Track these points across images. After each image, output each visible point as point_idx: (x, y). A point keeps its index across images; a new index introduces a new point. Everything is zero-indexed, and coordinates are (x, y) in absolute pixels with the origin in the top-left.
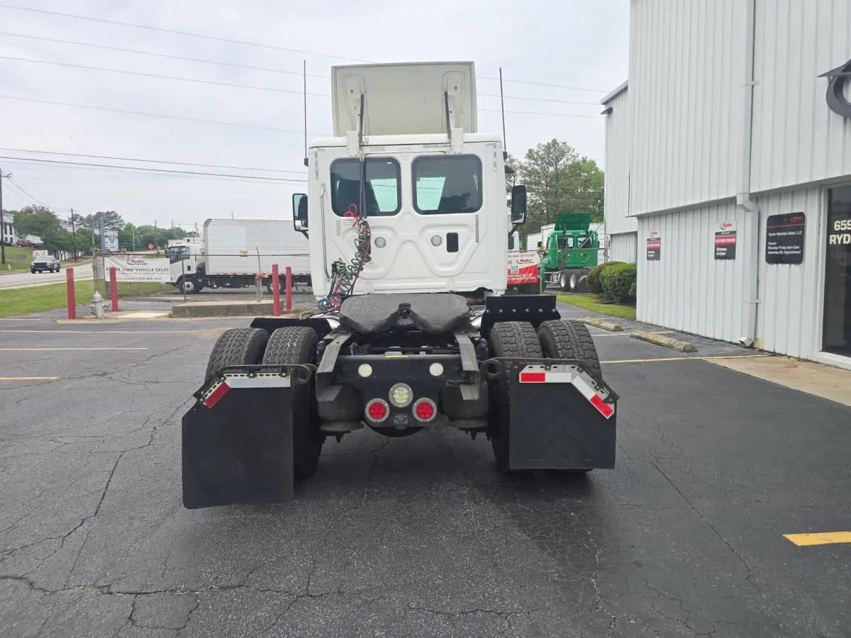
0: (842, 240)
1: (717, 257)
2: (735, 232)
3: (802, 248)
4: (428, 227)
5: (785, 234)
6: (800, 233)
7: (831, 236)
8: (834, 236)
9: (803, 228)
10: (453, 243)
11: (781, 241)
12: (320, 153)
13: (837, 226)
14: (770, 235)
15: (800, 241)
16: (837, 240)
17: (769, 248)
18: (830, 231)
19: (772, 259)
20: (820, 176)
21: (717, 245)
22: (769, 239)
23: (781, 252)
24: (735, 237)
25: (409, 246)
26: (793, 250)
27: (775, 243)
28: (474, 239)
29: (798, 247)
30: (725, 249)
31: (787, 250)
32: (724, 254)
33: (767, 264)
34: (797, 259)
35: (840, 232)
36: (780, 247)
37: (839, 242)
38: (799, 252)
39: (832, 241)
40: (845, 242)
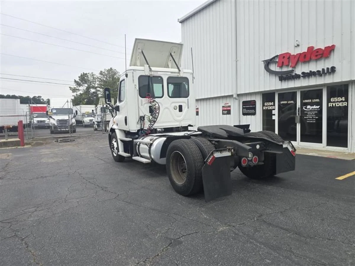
0: (268, 108)
1: (223, 114)
2: (230, 106)
3: (255, 110)
4: (173, 102)
5: (249, 106)
6: (254, 106)
7: (264, 107)
8: (265, 107)
9: (255, 105)
10: (181, 109)
11: (247, 109)
12: (134, 72)
13: (266, 104)
14: (244, 107)
15: (254, 109)
16: (266, 108)
17: (244, 111)
18: (263, 105)
19: (244, 114)
20: (262, 89)
21: (223, 110)
22: (243, 108)
23: (248, 112)
24: (230, 108)
25: (167, 110)
26: (252, 111)
27: (245, 109)
28: (187, 107)
29: (253, 110)
30: (226, 111)
31: (250, 111)
32: (226, 113)
33: (243, 116)
34: (254, 114)
35: (267, 106)
36: (247, 110)
37: (267, 109)
38: (254, 112)
39: (264, 108)
40: (269, 109)
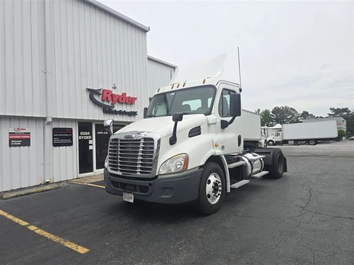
0: (84, 138)
2: (29, 133)
3: (72, 140)
5: (63, 135)
6: (71, 135)
11: (60, 138)
13: (81, 133)
14: (54, 135)
15: (71, 138)
16: (82, 138)
17: (55, 140)
18: (79, 135)
19: (55, 145)
22: (54, 137)
23: (61, 142)
24: (30, 136)
26: (68, 141)
27: (58, 139)
29: (70, 140)
30: (21, 141)
31: (64, 141)
32: (20, 144)
33: (53, 147)
34: (71, 144)
35: (83, 136)
36: (60, 140)
37: (83, 138)
38: (71, 142)
39: (80, 138)
40: (85, 138)
